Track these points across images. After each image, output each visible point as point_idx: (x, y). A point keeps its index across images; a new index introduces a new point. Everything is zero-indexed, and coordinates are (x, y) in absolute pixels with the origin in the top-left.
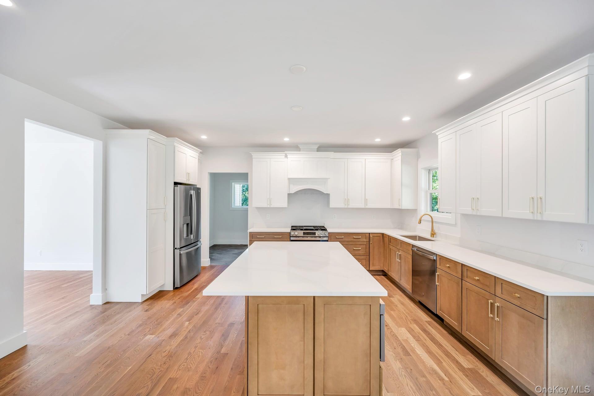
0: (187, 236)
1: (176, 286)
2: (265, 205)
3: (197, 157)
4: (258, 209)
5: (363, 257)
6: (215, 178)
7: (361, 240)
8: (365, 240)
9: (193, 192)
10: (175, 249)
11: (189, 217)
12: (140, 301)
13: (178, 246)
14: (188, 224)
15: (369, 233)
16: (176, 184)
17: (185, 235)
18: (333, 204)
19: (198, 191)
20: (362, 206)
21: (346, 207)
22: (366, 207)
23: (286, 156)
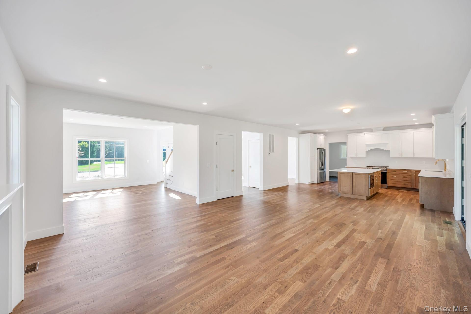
0: (321, 166)
1: (318, 182)
2: (354, 156)
3: (324, 138)
4: (352, 158)
5: (409, 182)
6: (331, 145)
7: (407, 173)
8: (410, 173)
9: (323, 151)
10: (317, 170)
11: (322, 160)
12: (308, 184)
13: (318, 169)
14: (321, 162)
15: (413, 170)
16: (318, 149)
17: (320, 166)
18: (392, 155)
19: (324, 150)
20: (412, 156)
21: (401, 157)
22: (414, 157)
23: (365, 134)
